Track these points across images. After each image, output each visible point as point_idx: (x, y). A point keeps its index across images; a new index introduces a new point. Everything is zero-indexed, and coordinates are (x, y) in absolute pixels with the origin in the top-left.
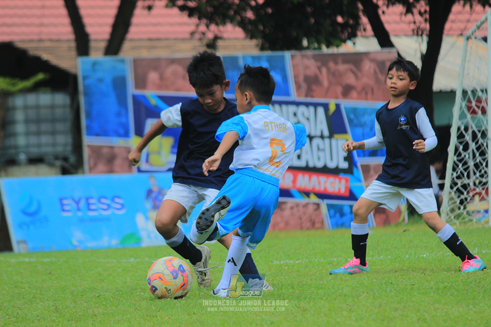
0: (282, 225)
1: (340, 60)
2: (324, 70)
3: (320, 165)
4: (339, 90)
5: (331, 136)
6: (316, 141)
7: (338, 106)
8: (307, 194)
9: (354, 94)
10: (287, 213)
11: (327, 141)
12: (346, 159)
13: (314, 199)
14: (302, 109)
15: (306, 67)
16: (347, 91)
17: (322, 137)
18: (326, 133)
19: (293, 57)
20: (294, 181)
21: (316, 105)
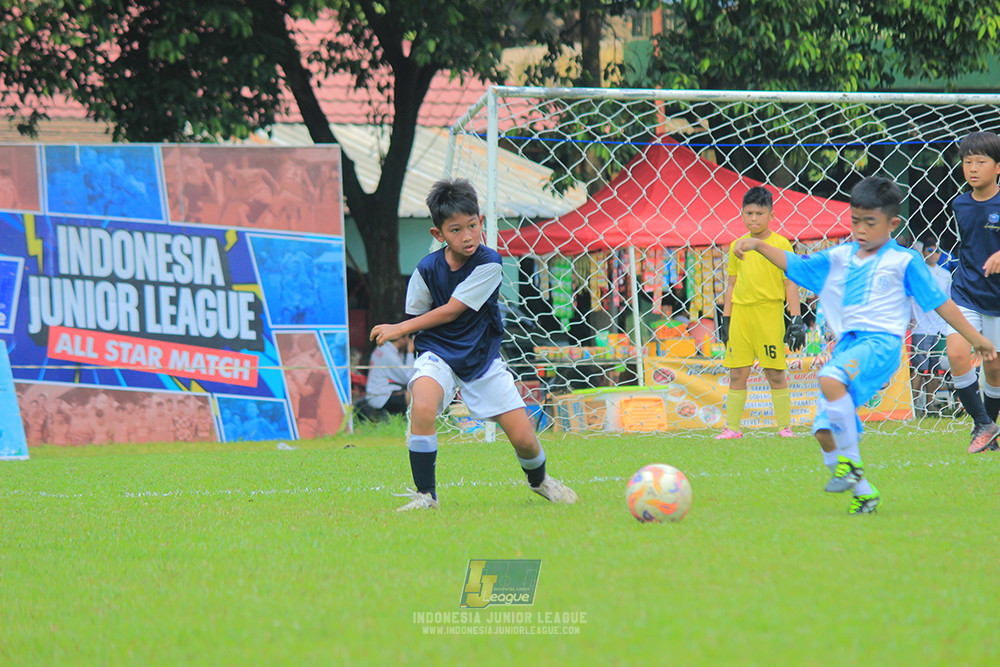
0: (142, 433)
1: (245, 159)
2: (218, 175)
3: (209, 333)
4: (244, 209)
5: (227, 288)
6: (203, 294)
7: (240, 235)
8: (186, 382)
9: (268, 217)
10: (151, 412)
11: (221, 294)
12: (252, 325)
13: (197, 390)
14: (181, 239)
15: (189, 170)
16: (257, 212)
17: (213, 287)
18: (220, 281)
19: (165, 152)
20: (165, 360)
21: (204, 234)
